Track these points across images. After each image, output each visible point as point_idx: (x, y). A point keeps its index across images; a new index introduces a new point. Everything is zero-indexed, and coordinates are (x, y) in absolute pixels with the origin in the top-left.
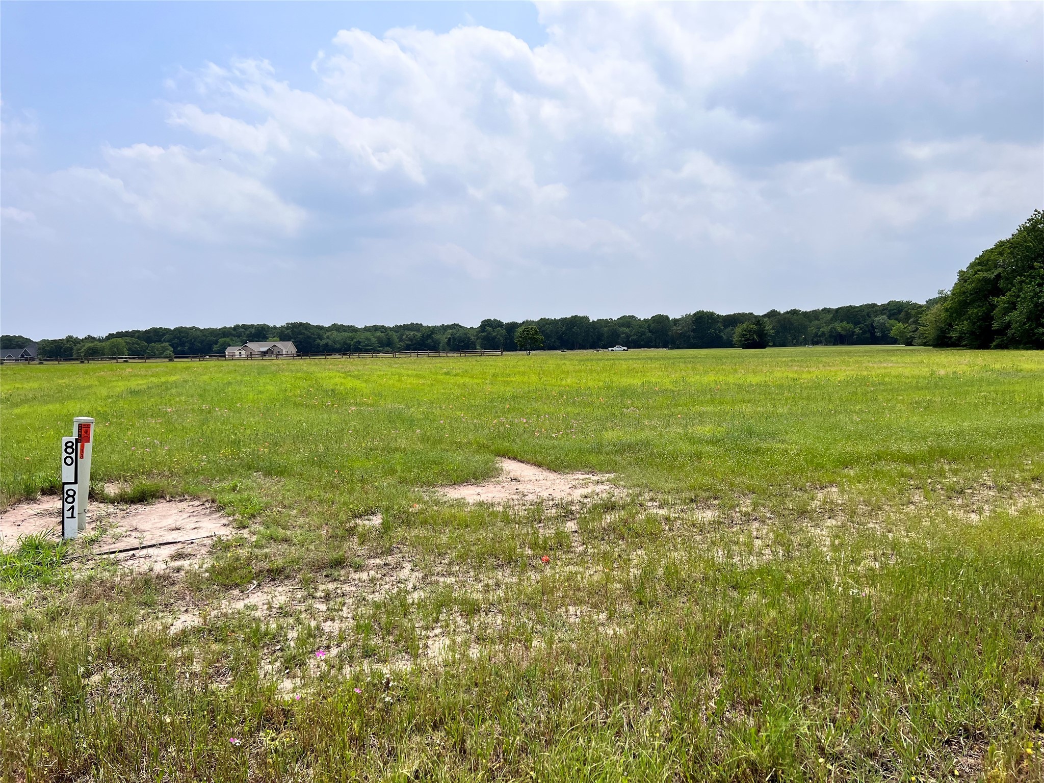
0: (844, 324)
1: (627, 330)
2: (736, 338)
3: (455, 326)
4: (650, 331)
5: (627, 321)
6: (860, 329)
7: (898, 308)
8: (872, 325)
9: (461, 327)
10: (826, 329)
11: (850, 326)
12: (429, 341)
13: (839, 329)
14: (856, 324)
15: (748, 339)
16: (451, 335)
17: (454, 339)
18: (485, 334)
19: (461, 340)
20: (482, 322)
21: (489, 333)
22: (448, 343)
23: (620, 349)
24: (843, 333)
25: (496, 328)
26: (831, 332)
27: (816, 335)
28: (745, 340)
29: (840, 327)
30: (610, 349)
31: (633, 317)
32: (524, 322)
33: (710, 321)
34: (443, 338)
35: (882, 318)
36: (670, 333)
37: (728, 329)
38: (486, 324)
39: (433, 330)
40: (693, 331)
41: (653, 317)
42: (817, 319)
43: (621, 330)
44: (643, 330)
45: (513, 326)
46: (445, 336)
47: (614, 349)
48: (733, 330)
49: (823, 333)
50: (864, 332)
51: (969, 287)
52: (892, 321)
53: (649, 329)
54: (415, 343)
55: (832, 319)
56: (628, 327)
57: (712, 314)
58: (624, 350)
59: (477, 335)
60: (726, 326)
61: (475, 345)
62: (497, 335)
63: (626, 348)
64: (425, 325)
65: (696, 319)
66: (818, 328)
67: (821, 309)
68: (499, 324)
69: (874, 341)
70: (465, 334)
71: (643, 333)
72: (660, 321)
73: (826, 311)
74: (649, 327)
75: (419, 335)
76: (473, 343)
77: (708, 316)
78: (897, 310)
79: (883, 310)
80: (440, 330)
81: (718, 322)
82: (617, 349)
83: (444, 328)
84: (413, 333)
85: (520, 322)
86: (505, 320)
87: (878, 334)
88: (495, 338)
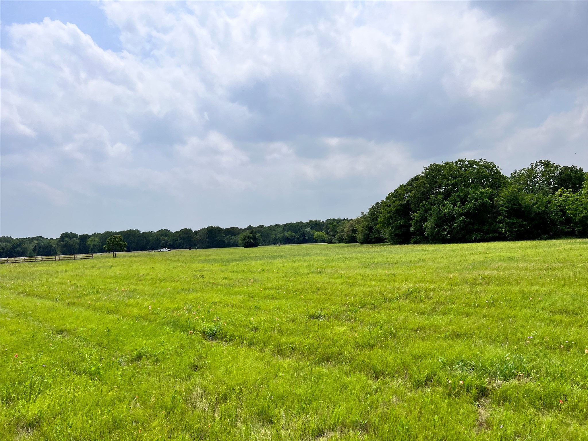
0: (289, 233)
1: (166, 238)
2: (240, 242)
3: (39, 238)
4: (181, 239)
5: (165, 233)
6: (298, 235)
7: (315, 224)
8: (303, 233)
9: (44, 238)
10: (281, 235)
11: (292, 234)
12: (19, 249)
13: (287, 236)
14: (296, 232)
15: (248, 242)
16: (37, 244)
17: (39, 247)
18: (63, 243)
19: (45, 247)
20: (61, 235)
21: (68, 242)
22: (35, 249)
23: (166, 250)
24: (290, 237)
25: (72, 238)
26: (283, 237)
27: (275, 239)
28: (246, 243)
29: (288, 234)
30: (159, 250)
31: (167, 230)
32: (93, 234)
33: (217, 232)
34: (30, 247)
35: (308, 229)
36: (193, 240)
37: (228, 237)
38: (65, 236)
39: (21, 242)
40: (207, 238)
41: (182, 230)
42: (274, 230)
43: (162, 238)
44: (176, 238)
45: (85, 237)
46: (31, 245)
47: (162, 250)
48: (230, 237)
49: (279, 238)
50: (300, 237)
51: (394, 209)
52: (313, 231)
53: (180, 237)
54: (7, 251)
55: (282, 230)
56: (166, 236)
57: (218, 228)
58: (168, 251)
59: (57, 244)
60: (227, 235)
61: (56, 250)
62: (73, 243)
63: (169, 249)
64: (14, 237)
65: (209, 231)
66: (276, 235)
67: (274, 225)
68: (75, 236)
69: (305, 241)
70: (48, 243)
71: (176, 240)
72: (187, 232)
73: (278, 226)
74: (180, 236)
75: (10, 245)
76: (55, 249)
77: (216, 229)
78: (315, 225)
79: (308, 225)
80: (27, 241)
81: (222, 233)
82: (164, 250)
83: (30, 240)
84: (5, 243)
85: (90, 234)
86: (79, 233)
87: (307, 238)
88: (72, 245)
